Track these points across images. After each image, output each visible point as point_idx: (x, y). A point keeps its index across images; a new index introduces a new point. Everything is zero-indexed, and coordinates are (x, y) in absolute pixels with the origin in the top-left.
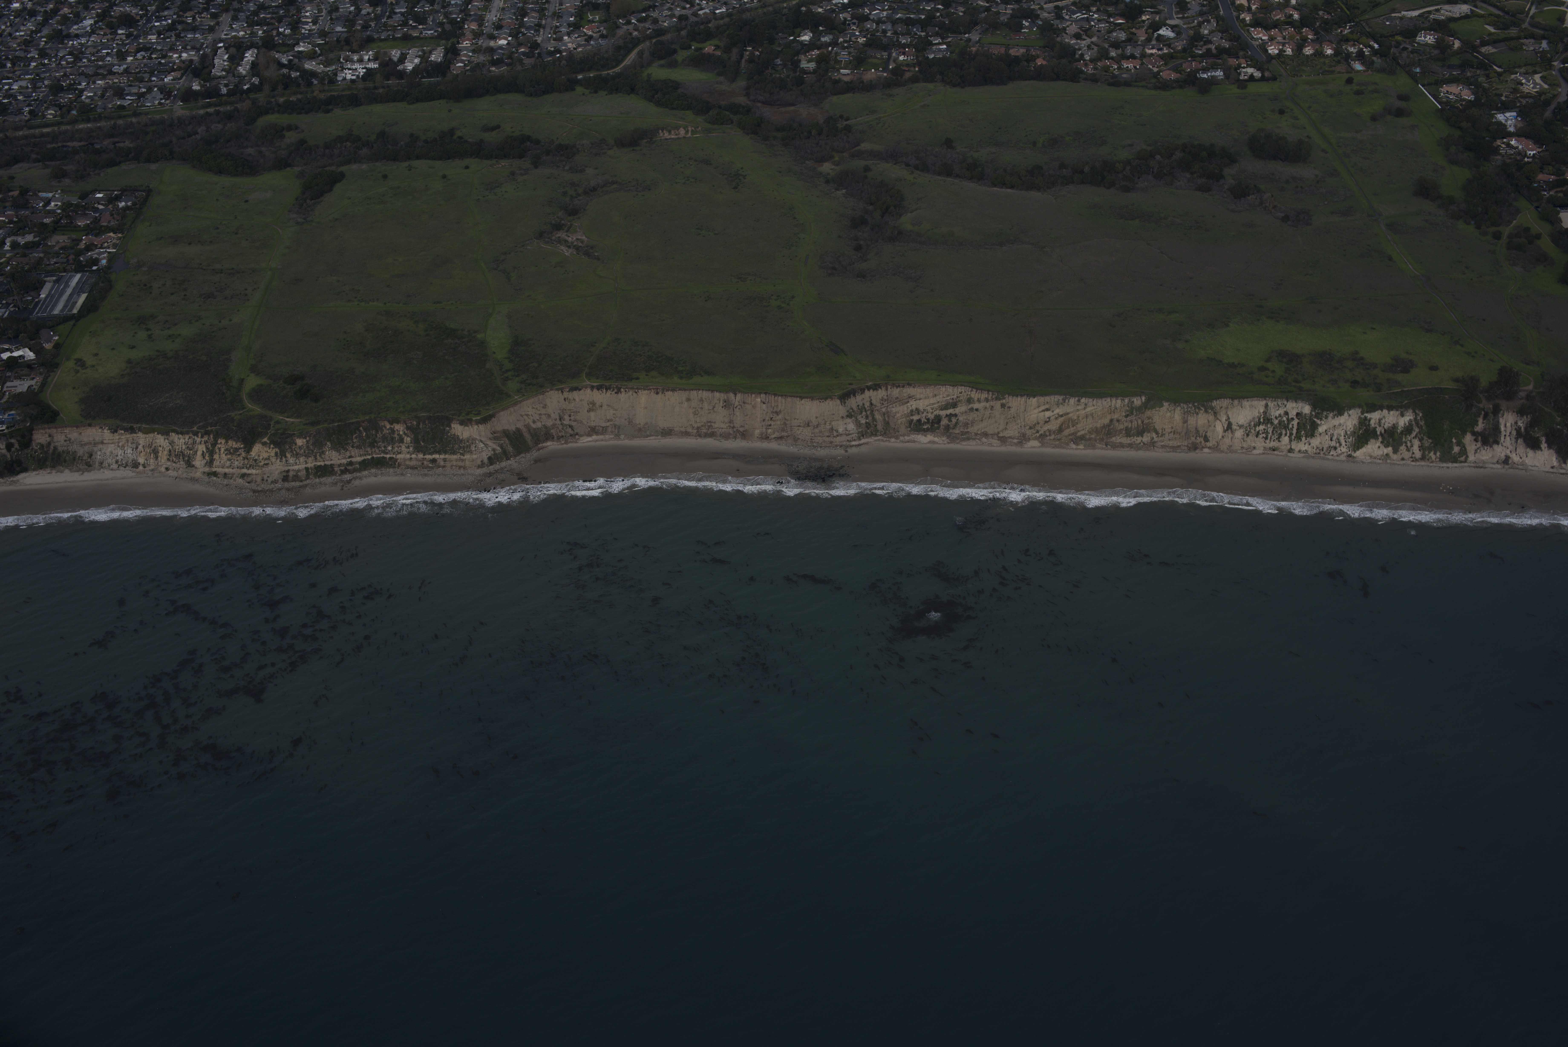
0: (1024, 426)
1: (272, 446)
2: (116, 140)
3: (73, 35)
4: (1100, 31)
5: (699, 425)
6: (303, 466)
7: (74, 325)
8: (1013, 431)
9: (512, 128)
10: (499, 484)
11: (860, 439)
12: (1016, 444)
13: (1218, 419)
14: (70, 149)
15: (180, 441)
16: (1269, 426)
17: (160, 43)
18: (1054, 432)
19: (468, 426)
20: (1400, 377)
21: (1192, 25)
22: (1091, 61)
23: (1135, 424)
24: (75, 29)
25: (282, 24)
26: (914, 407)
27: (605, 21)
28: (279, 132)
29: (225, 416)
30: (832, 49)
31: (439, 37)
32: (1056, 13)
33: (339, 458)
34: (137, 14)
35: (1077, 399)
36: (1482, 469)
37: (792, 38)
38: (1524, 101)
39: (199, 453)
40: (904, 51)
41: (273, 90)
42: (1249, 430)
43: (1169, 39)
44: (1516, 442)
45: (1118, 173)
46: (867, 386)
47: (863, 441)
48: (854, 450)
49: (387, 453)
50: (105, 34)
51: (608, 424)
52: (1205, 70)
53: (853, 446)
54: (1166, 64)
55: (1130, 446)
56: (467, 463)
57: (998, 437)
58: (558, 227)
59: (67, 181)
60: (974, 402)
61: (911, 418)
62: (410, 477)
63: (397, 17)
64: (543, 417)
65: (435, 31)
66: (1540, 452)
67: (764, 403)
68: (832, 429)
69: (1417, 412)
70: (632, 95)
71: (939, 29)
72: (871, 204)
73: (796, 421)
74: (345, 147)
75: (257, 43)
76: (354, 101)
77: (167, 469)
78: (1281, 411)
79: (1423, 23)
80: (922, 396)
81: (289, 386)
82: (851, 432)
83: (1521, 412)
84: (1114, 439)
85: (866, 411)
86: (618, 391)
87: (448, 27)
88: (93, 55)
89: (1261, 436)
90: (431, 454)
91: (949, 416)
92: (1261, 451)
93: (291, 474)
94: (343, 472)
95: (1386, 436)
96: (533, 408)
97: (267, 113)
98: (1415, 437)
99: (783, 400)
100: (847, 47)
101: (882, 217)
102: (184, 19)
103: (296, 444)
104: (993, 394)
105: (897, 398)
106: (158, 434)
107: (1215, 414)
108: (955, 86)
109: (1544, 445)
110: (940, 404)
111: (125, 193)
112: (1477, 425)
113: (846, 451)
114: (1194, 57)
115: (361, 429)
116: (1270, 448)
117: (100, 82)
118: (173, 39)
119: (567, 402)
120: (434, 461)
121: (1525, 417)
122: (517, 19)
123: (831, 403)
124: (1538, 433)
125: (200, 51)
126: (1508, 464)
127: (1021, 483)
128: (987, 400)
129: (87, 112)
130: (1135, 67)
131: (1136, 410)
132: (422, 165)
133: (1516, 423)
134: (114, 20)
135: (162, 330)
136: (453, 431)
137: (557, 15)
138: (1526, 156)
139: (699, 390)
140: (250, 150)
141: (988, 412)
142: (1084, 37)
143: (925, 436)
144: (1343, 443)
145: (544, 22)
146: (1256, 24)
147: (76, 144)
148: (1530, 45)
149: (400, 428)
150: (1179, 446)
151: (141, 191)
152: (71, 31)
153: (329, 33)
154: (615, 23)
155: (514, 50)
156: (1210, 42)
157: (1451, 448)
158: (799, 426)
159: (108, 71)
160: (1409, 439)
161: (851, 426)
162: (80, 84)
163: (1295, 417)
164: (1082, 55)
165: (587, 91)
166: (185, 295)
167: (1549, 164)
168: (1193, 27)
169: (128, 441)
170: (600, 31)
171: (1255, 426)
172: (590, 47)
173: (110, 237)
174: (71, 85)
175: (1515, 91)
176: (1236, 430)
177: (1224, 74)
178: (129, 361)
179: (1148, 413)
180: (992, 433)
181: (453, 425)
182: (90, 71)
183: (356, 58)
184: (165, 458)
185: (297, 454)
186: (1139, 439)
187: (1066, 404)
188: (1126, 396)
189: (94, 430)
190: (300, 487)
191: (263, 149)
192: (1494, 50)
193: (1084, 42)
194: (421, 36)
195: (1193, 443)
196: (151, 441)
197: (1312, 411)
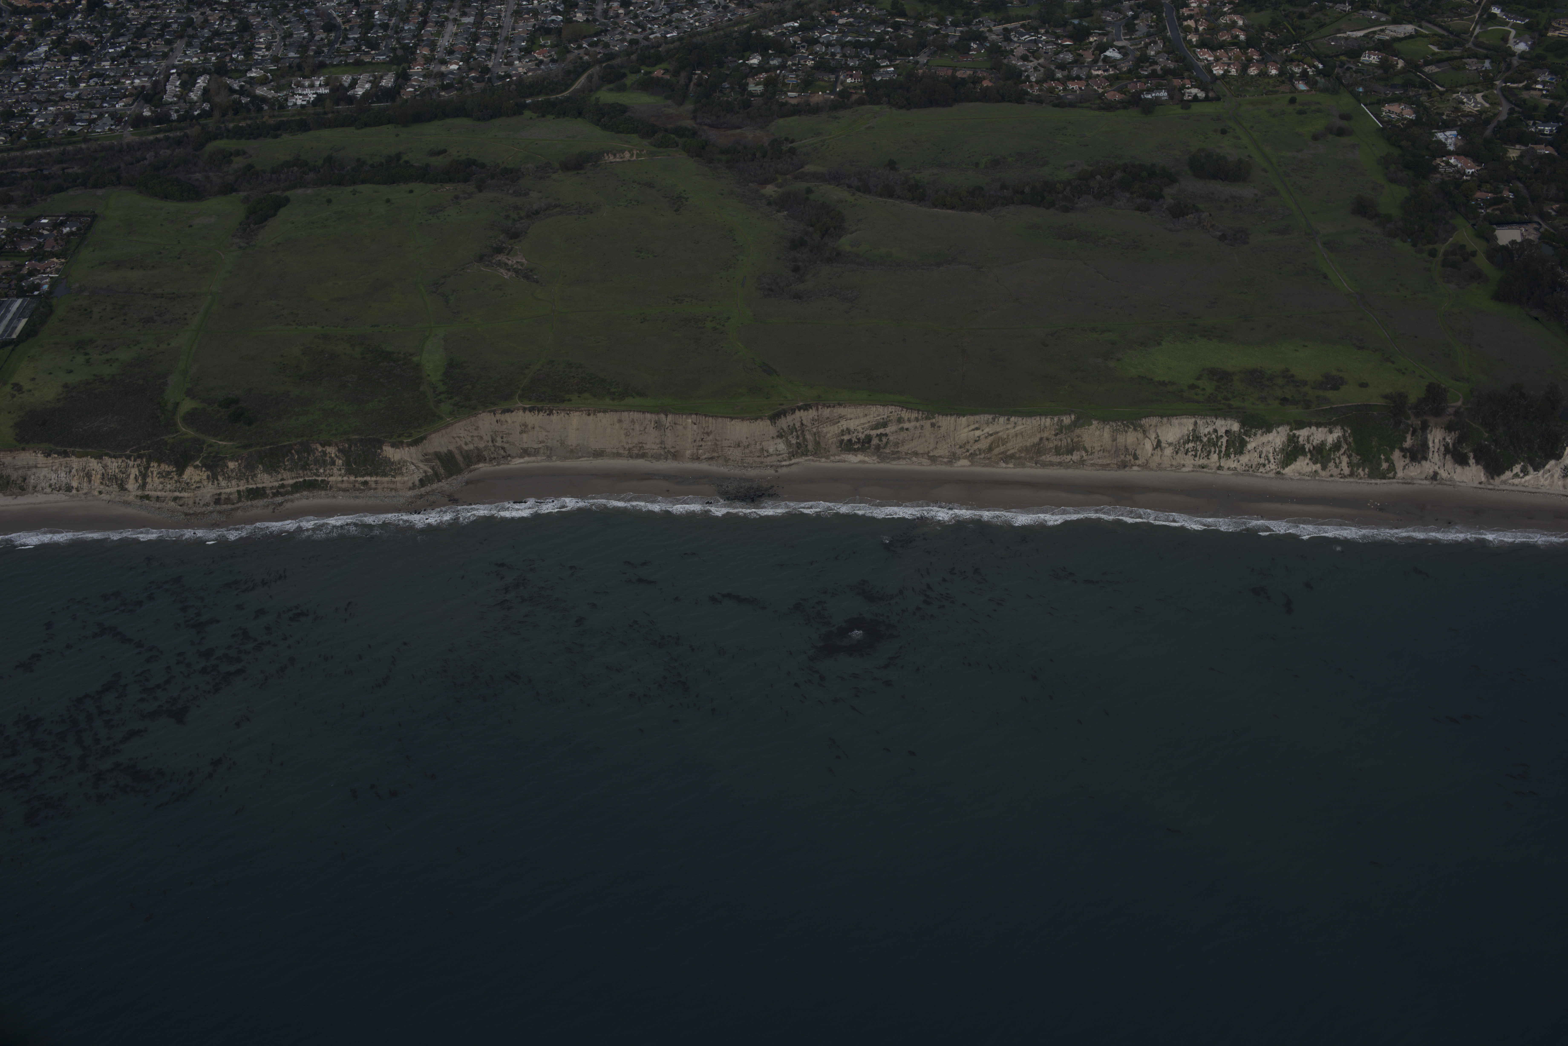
0: (955, 445)
1: (204, 469)
2: (65, 166)
3: (27, 61)
4: (1047, 53)
5: (631, 446)
6: (236, 489)
7: (13, 350)
8: (943, 450)
9: (458, 152)
10: (430, 506)
11: (790, 459)
12: (946, 463)
13: (1147, 437)
14: (18, 175)
15: (113, 465)
16: (1198, 443)
17: (113, 69)
18: (984, 451)
19: (399, 448)
20: (1329, 394)
21: (1139, 46)
22: (1037, 82)
23: (1064, 443)
24: (30, 56)
25: (235, 50)
26: (845, 427)
27: (557, 46)
28: (227, 157)
29: (158, 439)
30: (780, 72)
31: (391, 62)
32: (1004, 35)
33: (271, 480)
34: (92, 41)
35: (1006, 418)
36: (1410, 485)
37: (741, 61)
38: (1465, 120)
39: (132, 476)
40: (850, 73)
41: (224, 115)
42: (1178, 447)
43: (1116, 60)
44: (1445, 458)
45: (1058, 193)
46: (798, 407)
47: (793, 461)
48: (784, 470)
49: (319, 476)
50: (59, 61)
51: (540, 446)
52: (1149, 91)
53: (783, 466)
54: (1111, 85)
55: (1060, 464)
56: (399, 485)
57: (929, 456)
58: (499, 250)
59: (13, 207)
60: (904, 422)
61: (842, 438)
62: (341, 500)
63: (350, 43)
64: (476, 439)
65: (387, 57)
66: (1468, 468)
67: (695, 424)
68: (762, 450)
69: (1346, 428)
70: (579, 119)
71: (888, 51)
72: (812, 226)
73: (727, 441)
74: (292, 172)
75: (210, 69)
76: (303, 126)
77: (100, 493)
78: (1210, 429)
79: (1368, 43)
80: (852, 416)
81: (224, 410)
82: (781, 452)
83: (1449, 428)
84: (1044, 457)
85: (796, 431)
86: (550, 413)
87: (400, 52)
88: (46, 81)
89: (1190, 454)
90: (363, 476)
91: (880, 436)
92: (1190, 469)
93: (223, 497)
94: (275, 495)
95: (1314, 453)
96: (465, 430)
97: (216, 138)
98: (1344, 454)
99: (714, 421)
100: (795, 70)
101: (822, 238)
102: (138, 46)
103: (228, 467)
104: (923, 414)
105: (828, 418)
106: (91, 458)
107: (1144, 432)
108: (901, 108)
109: (1472, 461)
110: (870, 424)
111: (71, 219)
112: (1406, 442)
113: (777, 471)
114: (1139, 77)
115: (293, 451)
116: (1199, 466)
117: (52, 108)
118: (127, 66)
119: (499, 424)
120: (365, 483)
121: (1453, 433)
122: (469, 44)
123: (761, 423)
124: (1466, 449)
125: (152, 77)
126: (1436, 480)
127: (949, 502)
128: (917, 419)
129: (37, 139)
130: (1080, 88)
131: (1066, 429)
132: (366, 189)
133: (1444, 439)
134: (68, 47)
135: (101, 355)
136: (384, 454)
137: (509, 40)
138: (1464, 174)
139: (630, 411)
140: (198, 176)
141: (918, 432)
142: (1031, 59)
143: (856, 456)
144: (1272, 460)
145: (495, 47)
146: (1202, 44)
147: (25, 170)
148: (1472, 65)
149: (332, 451)
150: (1108, 465)
151: (86, 216)
152: (25, 58)
153: (282, 58)
154: (566, 48)
155: (464, 74)
156: (1156, 63)
157: (1380, 465)
158: (730, 447)
159: (60, 97)
160: (1338, 455)
161: (782, 446)
162: (32, 111)
163: (1224, 435)
164: (1028, 77)
165: (534, 116)
166: (125, 320)
167: (1487, 182)
168: (1140, 48)
169: (61, 465)
170: (551, 56)
171: (1184, 443)
172: (539, 72)
173: (53, 263)
174: (22, 111)
175: (1456, 109)
176: (1165, 448)
177: (1168, 94)
178: (66, 386)
179: (1078, 431)
180: (922, 452)
181: (384, 448)
182: (42, 98)
183: (307, 83)
184: (99, 481)
185: (229, 477)
186: (1069, 457)
187: (995, 423)
188: (1056, 415)
189: (28, 454)
190: (232, 510)
191: (211, 174)
192: (1437, 70)
193: (1031, 64)
194: (373, 61)
195: (1122, 461)
196: (84, 464)
197: (1240, 428)
